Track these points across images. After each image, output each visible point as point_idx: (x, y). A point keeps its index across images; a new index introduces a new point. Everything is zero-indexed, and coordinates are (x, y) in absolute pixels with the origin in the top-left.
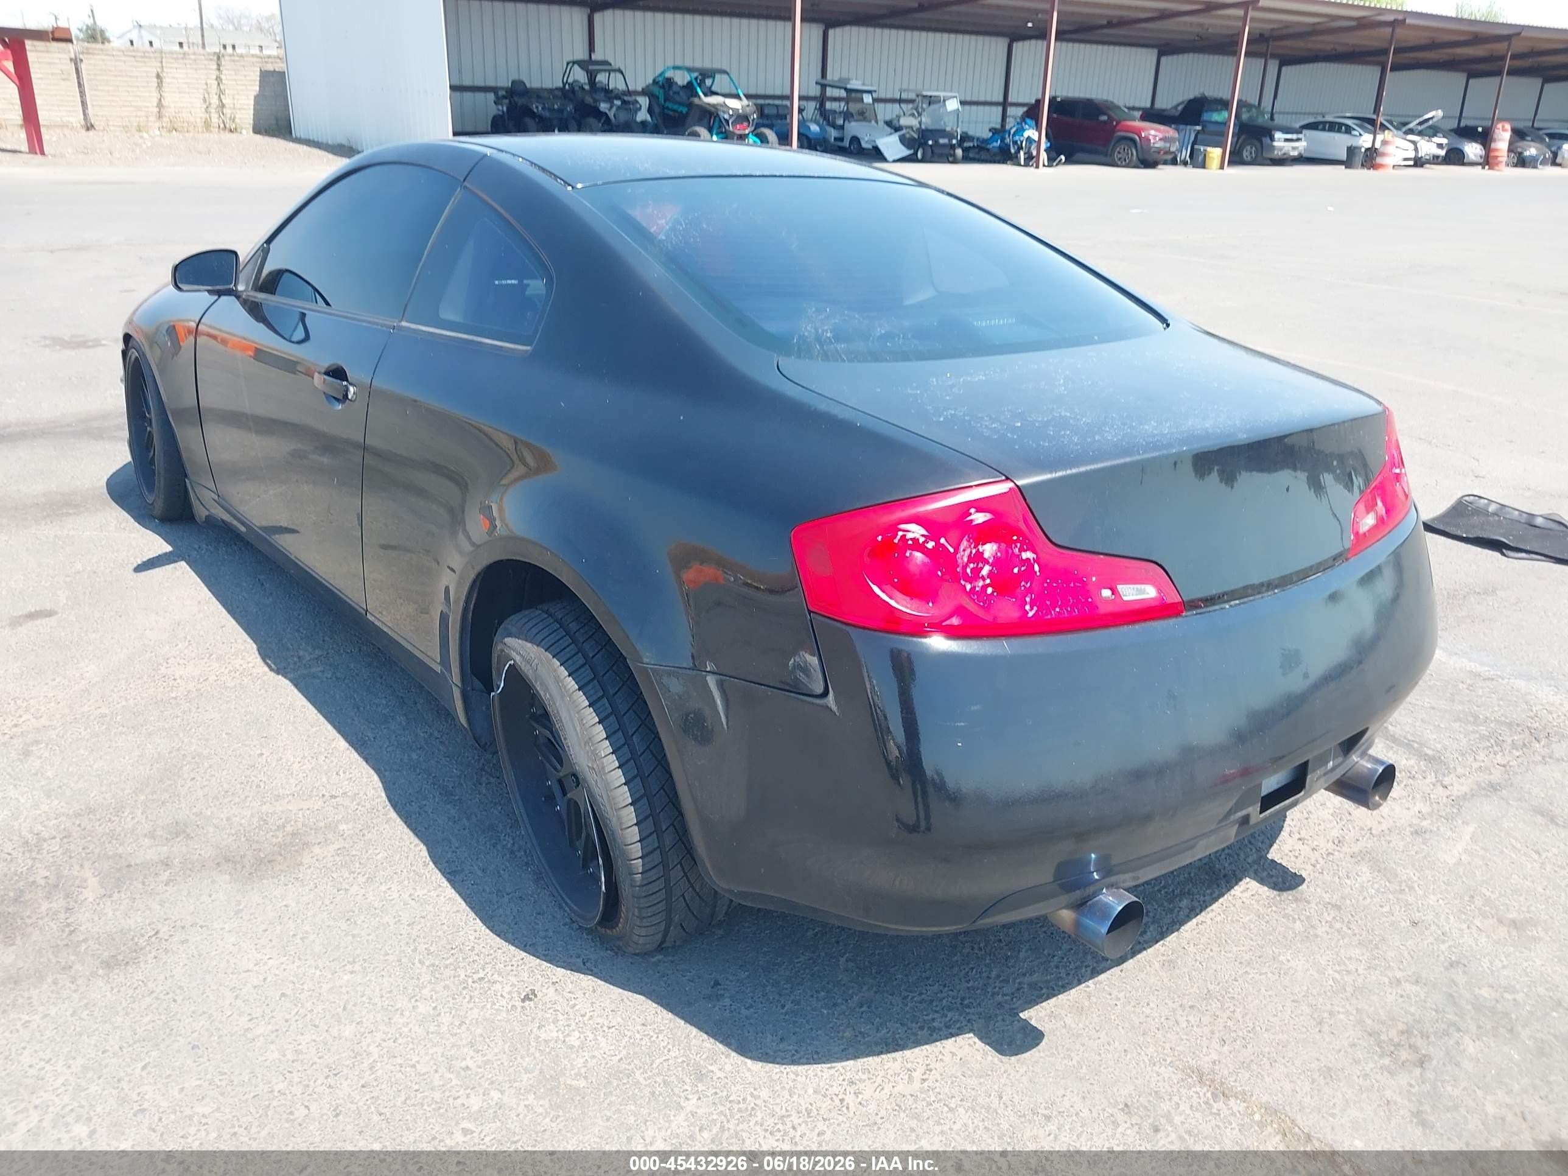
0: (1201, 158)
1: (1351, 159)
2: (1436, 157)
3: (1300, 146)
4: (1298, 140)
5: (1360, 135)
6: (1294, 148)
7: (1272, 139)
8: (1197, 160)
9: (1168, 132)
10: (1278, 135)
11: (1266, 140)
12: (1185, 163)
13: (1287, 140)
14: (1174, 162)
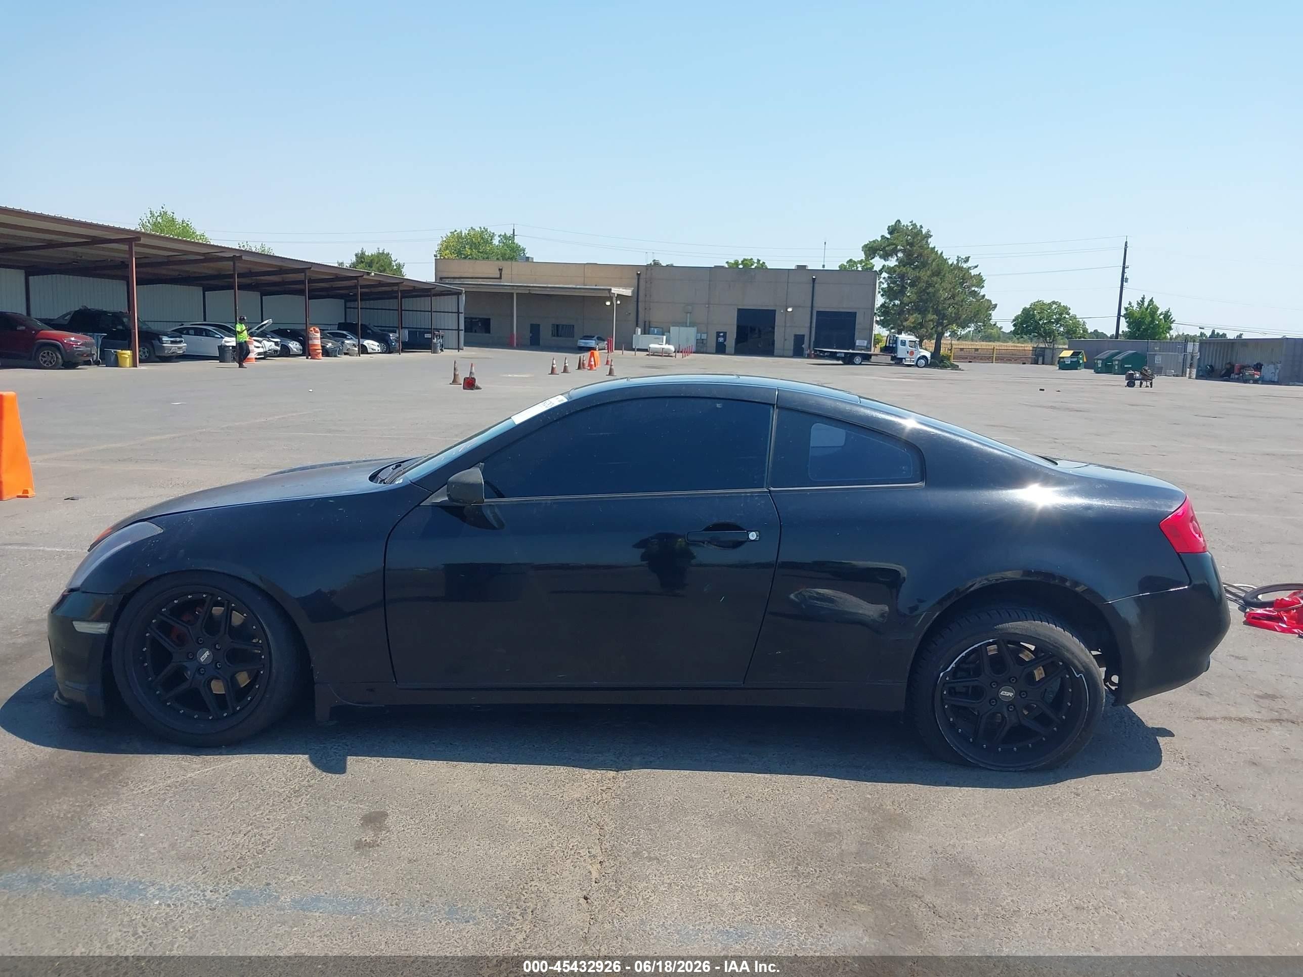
0: (113, 358)
1: (222, 355)
2: (276, 351)
3: (182, 347)
4: (181, 342)
5: (222, 338)
6: (179, 348)
7: (161, 341)
8: (108, 360)
9: (86, 339)
10: (165, 339)
11: (156, 342)
12: (97, 363)
13: (172, 342)
14: (88, 363)
